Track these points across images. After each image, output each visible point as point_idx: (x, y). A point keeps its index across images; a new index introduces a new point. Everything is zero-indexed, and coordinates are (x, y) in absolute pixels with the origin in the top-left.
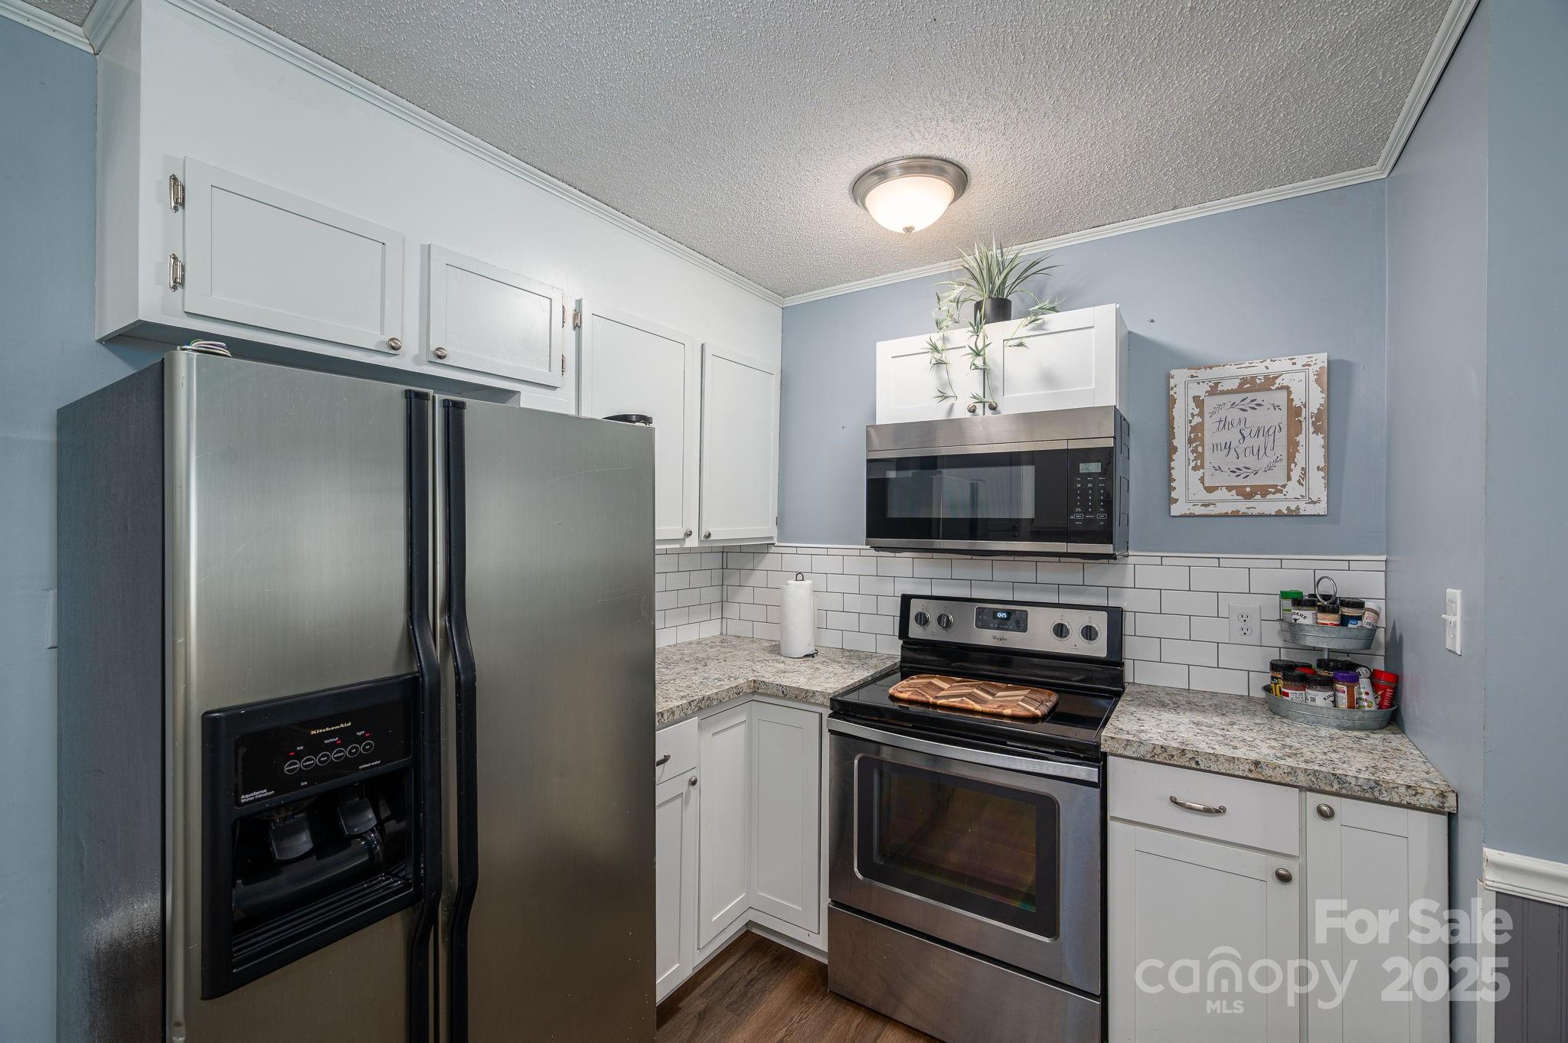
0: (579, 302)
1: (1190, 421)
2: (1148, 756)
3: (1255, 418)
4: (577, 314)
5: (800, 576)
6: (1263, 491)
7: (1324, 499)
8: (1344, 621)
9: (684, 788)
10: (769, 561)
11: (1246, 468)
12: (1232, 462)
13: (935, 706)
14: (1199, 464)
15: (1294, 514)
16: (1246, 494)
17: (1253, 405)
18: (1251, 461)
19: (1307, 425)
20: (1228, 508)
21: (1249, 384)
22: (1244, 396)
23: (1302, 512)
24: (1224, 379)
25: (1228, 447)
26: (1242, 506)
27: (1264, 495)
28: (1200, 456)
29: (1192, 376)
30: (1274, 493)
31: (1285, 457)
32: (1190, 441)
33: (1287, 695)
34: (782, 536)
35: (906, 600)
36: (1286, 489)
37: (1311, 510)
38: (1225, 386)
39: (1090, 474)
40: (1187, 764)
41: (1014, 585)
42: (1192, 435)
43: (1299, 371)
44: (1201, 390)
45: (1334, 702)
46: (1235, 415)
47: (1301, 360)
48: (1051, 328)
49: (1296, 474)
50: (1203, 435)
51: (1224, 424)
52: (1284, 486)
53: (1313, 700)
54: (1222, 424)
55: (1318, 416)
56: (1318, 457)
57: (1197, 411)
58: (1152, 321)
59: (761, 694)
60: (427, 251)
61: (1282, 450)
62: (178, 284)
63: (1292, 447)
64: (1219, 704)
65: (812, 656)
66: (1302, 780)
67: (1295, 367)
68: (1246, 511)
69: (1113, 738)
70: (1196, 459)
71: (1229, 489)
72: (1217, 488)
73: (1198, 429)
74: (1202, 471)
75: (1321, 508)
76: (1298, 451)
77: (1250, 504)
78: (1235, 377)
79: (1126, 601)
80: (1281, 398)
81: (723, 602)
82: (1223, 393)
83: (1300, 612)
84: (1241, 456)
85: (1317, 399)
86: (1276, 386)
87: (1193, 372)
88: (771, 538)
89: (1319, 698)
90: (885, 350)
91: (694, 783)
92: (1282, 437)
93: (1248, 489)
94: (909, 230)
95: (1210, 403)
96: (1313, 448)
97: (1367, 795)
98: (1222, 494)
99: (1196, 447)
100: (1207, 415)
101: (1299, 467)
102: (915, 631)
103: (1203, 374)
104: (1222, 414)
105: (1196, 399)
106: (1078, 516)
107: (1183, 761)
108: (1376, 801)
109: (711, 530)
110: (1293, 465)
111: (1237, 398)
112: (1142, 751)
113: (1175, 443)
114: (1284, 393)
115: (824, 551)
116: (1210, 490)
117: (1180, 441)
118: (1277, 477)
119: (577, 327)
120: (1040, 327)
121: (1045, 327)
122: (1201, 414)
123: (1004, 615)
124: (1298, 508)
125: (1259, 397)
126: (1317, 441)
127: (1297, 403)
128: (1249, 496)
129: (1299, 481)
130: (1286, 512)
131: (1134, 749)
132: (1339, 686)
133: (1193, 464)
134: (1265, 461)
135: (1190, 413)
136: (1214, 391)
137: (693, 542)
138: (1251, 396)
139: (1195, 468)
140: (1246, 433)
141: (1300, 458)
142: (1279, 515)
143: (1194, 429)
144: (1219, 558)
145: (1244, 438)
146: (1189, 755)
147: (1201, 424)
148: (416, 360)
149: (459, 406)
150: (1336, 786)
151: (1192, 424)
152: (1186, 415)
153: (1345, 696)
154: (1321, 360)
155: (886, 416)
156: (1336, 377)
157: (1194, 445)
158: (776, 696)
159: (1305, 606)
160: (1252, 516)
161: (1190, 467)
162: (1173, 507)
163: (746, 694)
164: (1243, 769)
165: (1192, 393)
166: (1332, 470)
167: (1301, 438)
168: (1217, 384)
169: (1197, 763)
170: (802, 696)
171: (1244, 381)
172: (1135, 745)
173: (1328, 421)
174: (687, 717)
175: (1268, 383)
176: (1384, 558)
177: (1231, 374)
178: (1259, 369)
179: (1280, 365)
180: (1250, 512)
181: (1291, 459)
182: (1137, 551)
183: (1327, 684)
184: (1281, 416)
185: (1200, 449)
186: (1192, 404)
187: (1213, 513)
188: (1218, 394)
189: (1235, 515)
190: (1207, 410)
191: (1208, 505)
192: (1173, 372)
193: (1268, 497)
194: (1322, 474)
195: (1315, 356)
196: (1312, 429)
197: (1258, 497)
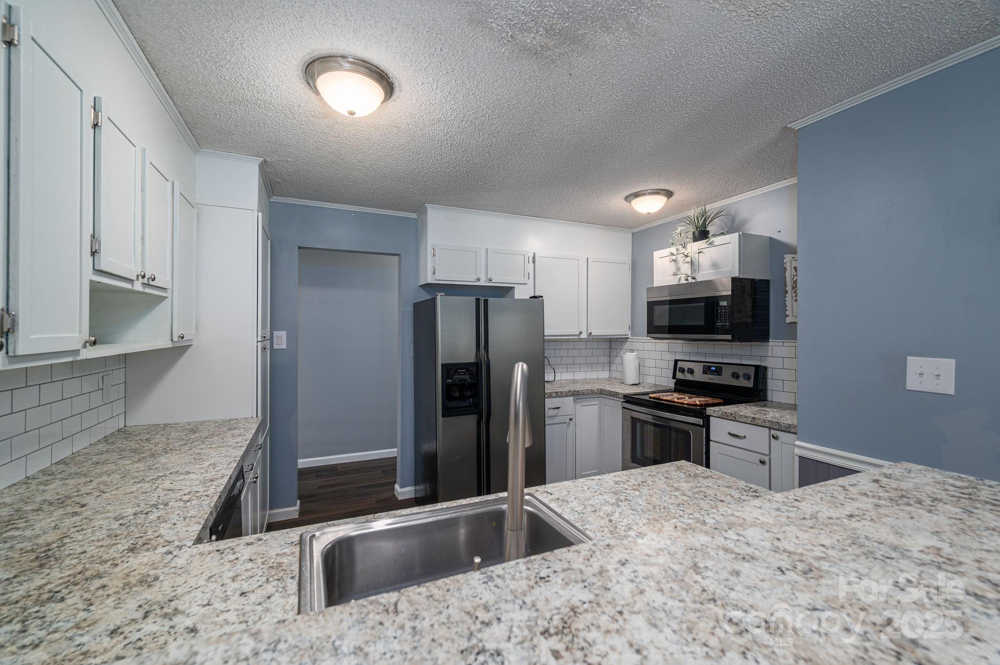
0: (534, 254)
2: (721, 416)
4: (534, 258)
5: (632, 351)
9: (568, 421)
10: (627, 345)
13: (662, 400)
14: (796, 299)
28: (797, 295)
32: (793, 288)
34: (633, 335)
35: (676, 361)
39: (724, 306)
41: (723, 356)
42: (794, 285)
44: (796, 264)
48: (716, 244)
50: (798, 285)
57: (795, 274)
58: (779, 232)
59: (604, 394)
60: (487, 250)
62: (434, 273)
65: (636, 385)
66: (767, 424)
69: (710, 409)
70: (795, 296)
73: (796, 282)
79: (768, 363)
81: (610, 363)
87: (793, 256)
88: (628, 335)
90: (657, 254)
91: (571, 419)
94: (648, 213)
102: (679, 375)
105: (795, 268)
106: (719, 324)
107: (732, 418)
108: (789, 432)
109: (592, 331)
112: (719, 414)
113: (787, 289)
115: (636, 340)
117: (789, 288)
119: (534, 262)
120: (711, 243)
123: (714, 368)
131: (716, 413)
137: (584, 336)
143: (794, 282)
146: (733, 415)
147: (797, 280)
148: (485, 282)
149: (487, 300)
150: (778, 427)
151: (794, 280)
152: (791, 276)
155: (657, 283)
157: (795, 290)
158: (607, 395)
161: (793, 300)
162: (787, 319)
163: (596, 393)
164: (749, 421)
165: (793, 266)
169: (736, 419)
170: (614, 395)
174: (568, 396)
182: (773, 339)
185: (797, 292)
186: (793, 271)
192: (785, 256)
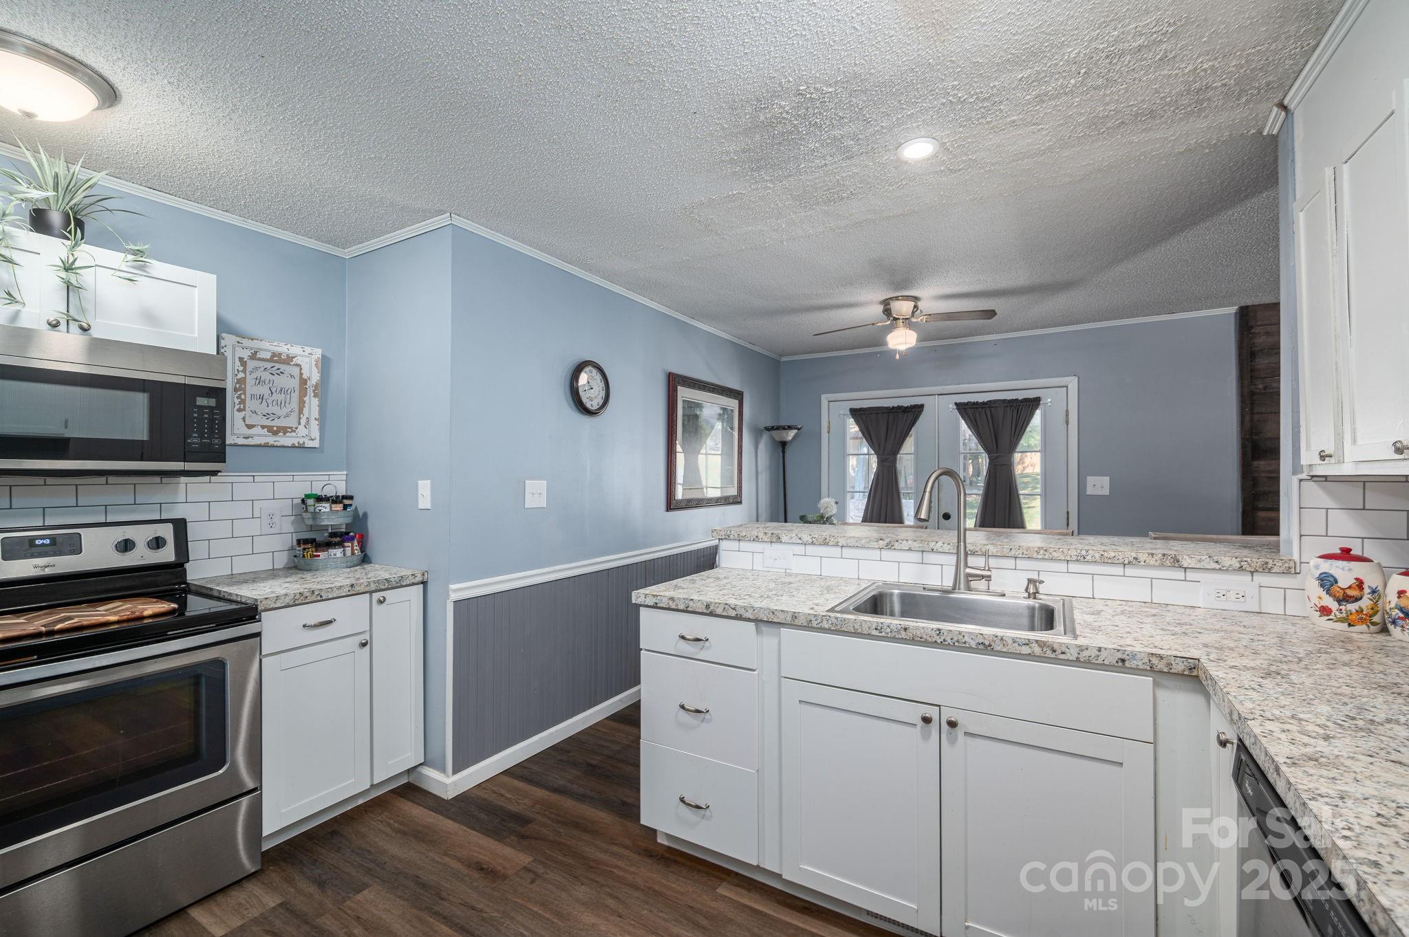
1: (236, 375)
2: (291, 603)
3: (280, 381)
6: (285, 430)
7: (318, 438)
8: (345, 507)
11: (273, 414)
12: (263, 408)
14: (242, 407)
15: (301, 447)
16: (274, 432)
17: (278, 372)
18: (275, 409)
19: (310, 392)
20: (261, 441)
21: (276, 358)
22: (274, 364)
23: (306, 446)
24: (260, 349)
25: (262, 398)
26: (271, 440)
27: (285, 433)
28: (243, 402)
29: (238, 342)
30: (290, 432)
31: (297, 409)
32: (236, 390)
33: (319, 556)
36: (298, 430)
37: (309, 444)
38: (261, 355)
39: (207, 408)
40: (315, 599)
42: (238, 386)
43: (306, 356)
44: (246, 354)
45: (344, 554)
46: (266, 376)
47: (308, 350)
49: (303, 421)
50: (245, 386)
51: (259, 381)
52: (296, 428)
53: (335, 555)
54: (258, 381)
55: (316, 387)
56: (315, 412)
57: (241, 368)
61: (295, 404)
63: (302, 404)
64: (273, 574)
67: (303, 353)
68: (273, 443)
69: (266, 598)
70: (240, 403)
71: (263, 427)
72: (253, 426)
73: (242, 381)
74: (244, 412)
75: (316, 444)
76: (304, 406)
77: (275, 439)
78: (269, 351)
79: (186, 513)
80: (296, 371)
82: (260, 359)
83: (323, 505)
84: (270, 405)
85: (315, 377)
86: (293, 363)
87: (239, 339)
89: (338, 552)
92: (295, 396)
93: (275, 429)
95: (251, 364)
96: (313, 404)
97: (398, 585)
98: (257, 430)
99: (241, 394)
100: (248, 373)
101: (305, 417)
103: (246, 342)
104: (258, 374)
105: (241, 359)
106: (194, 440)
107: (314, 598)
108: (402, 586)
110: (302, 415)
111: (269, 365)
112: (287, 600)
114: (297, 369)
116: (250, 427)
118: (291, 421)
120: (141, 268)
121: (146, 269)
122: (244, 371)
123: (47, 541)
124: (304, 443)
125: (283, 367)
126: (315, 402)
127: (305, 376)
128: (275, 433)
129: (305, 426)
130: (297, 445)
131: (281, 601)
132: (346, 544)
133: (237, 407)
134: (285, 411)
135: (236, 368)
136: (253, 356)
138: (277, 366)
139: (239, 410)
140: (274, 390)
141: (306, 411)
142: (293, 447)
143: (239, 381)
144: (254, 476)
145: (272, 393)
146: (317, 593)
147: (244, 379)
150: (386, 585)
151: (238, 377)
152: (233, 370)
153: (350, 549)
154: (318, 353)
156: (325, 364)
157: (239, 393)
159: (325, 501)
160: (277, 446)
161: (235, 409)
164: (344, 592)
165: (238, 355)
166: (322, 420)
167: (306, 399)
168: (256, 352)
169: (321, 596)
171: (274, 355)
172: (282, 598)
173: (322, 389)
175: (289, 360)
176: (345, 473)
177: (268, 347)
178: (283, 349)
179: (295, 350)
180: (276, 444)
181: (301, 412)
183: (340, 544)
184: (295, 383)
185: (243, 397)
186: (238, 363)
187: (251, 444)
188: (256, 359)
189: (266, 446)
190: (249, 369)
191: (248, 438)
192: (224, 336)
193: (287, 434)
194: (317, 422)
195: (315, 350)
196: (312, 395)
197: (281, 434)
